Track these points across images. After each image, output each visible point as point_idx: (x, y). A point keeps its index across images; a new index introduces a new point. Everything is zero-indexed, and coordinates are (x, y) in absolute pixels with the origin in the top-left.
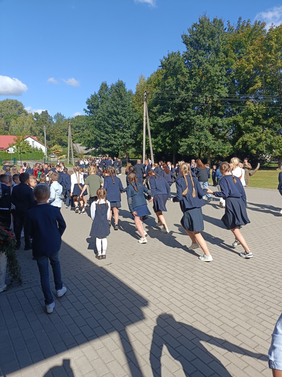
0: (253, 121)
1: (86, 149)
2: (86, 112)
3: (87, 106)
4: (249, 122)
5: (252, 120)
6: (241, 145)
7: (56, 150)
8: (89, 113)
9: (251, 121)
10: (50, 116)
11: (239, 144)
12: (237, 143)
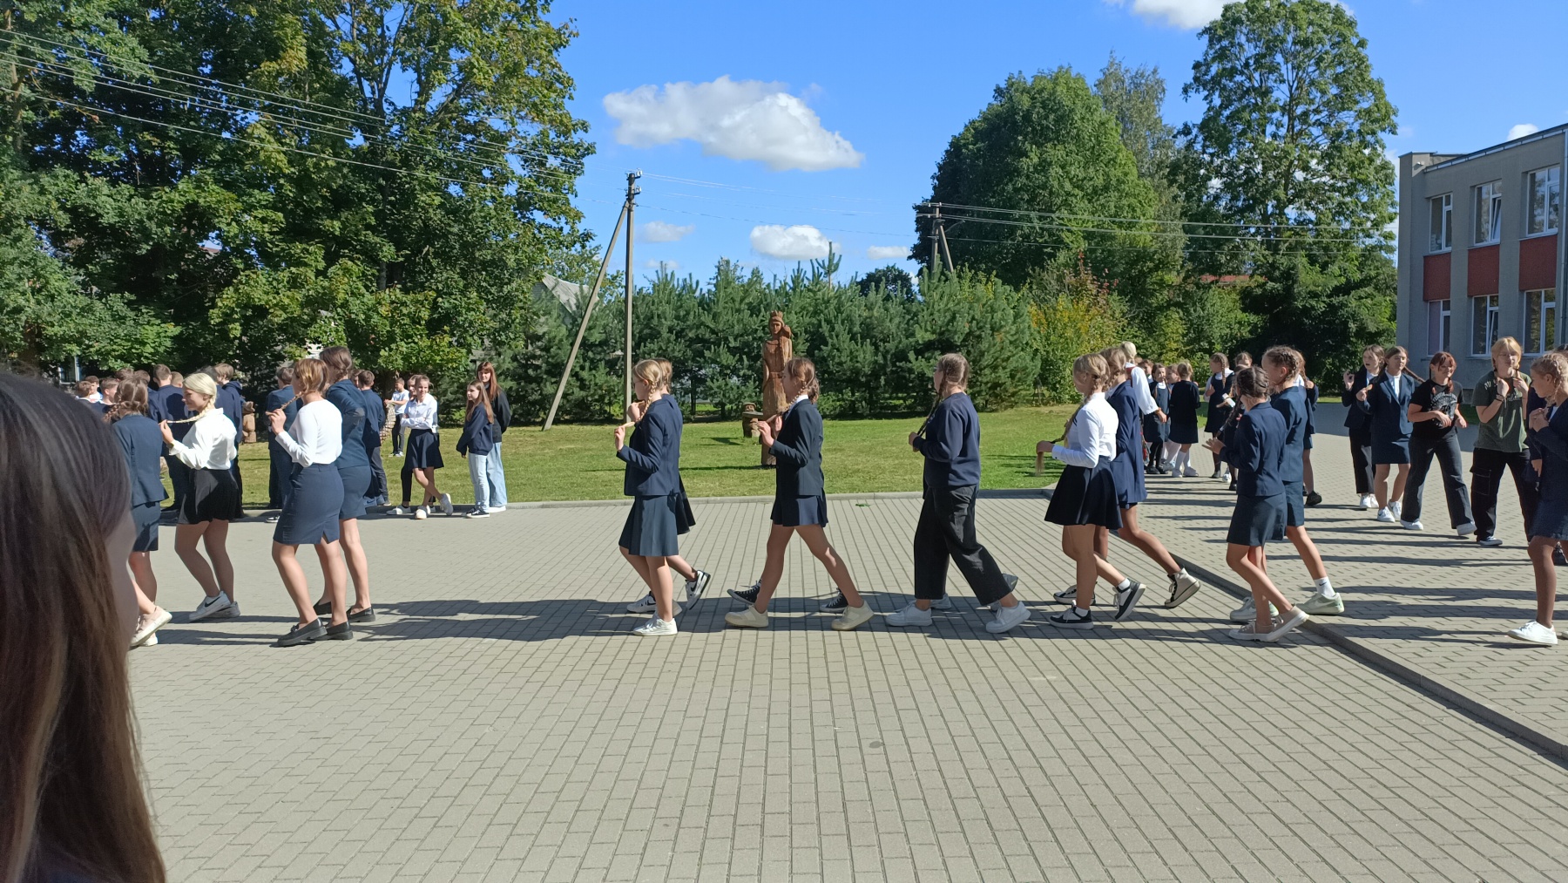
0: (281, 215)
4: (264, 220)
5: (275, 209)
6: (235, 321)
9: (270, 213)
11: (228, 318)
12: (216, 311)
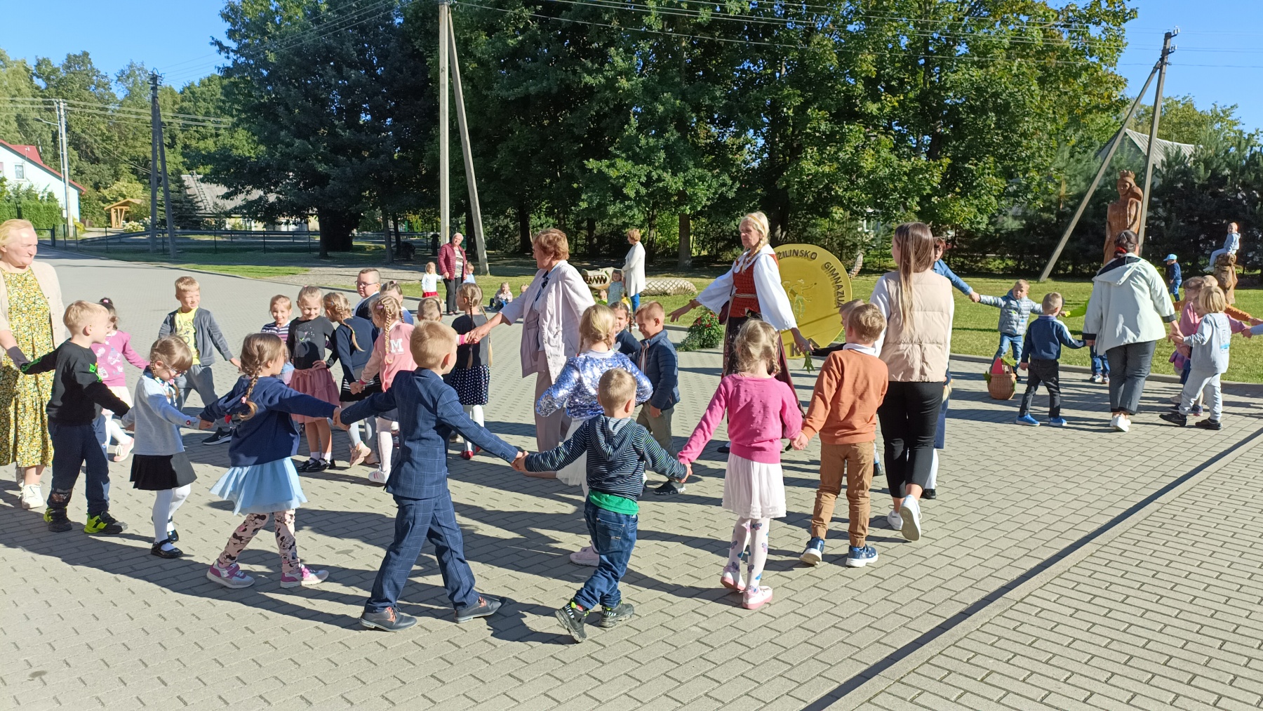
1: (227, 196)
2: (222, 48)
3: (226, 30)
7: (120, 198)
8: (231, 54)
10: (98, 72)
